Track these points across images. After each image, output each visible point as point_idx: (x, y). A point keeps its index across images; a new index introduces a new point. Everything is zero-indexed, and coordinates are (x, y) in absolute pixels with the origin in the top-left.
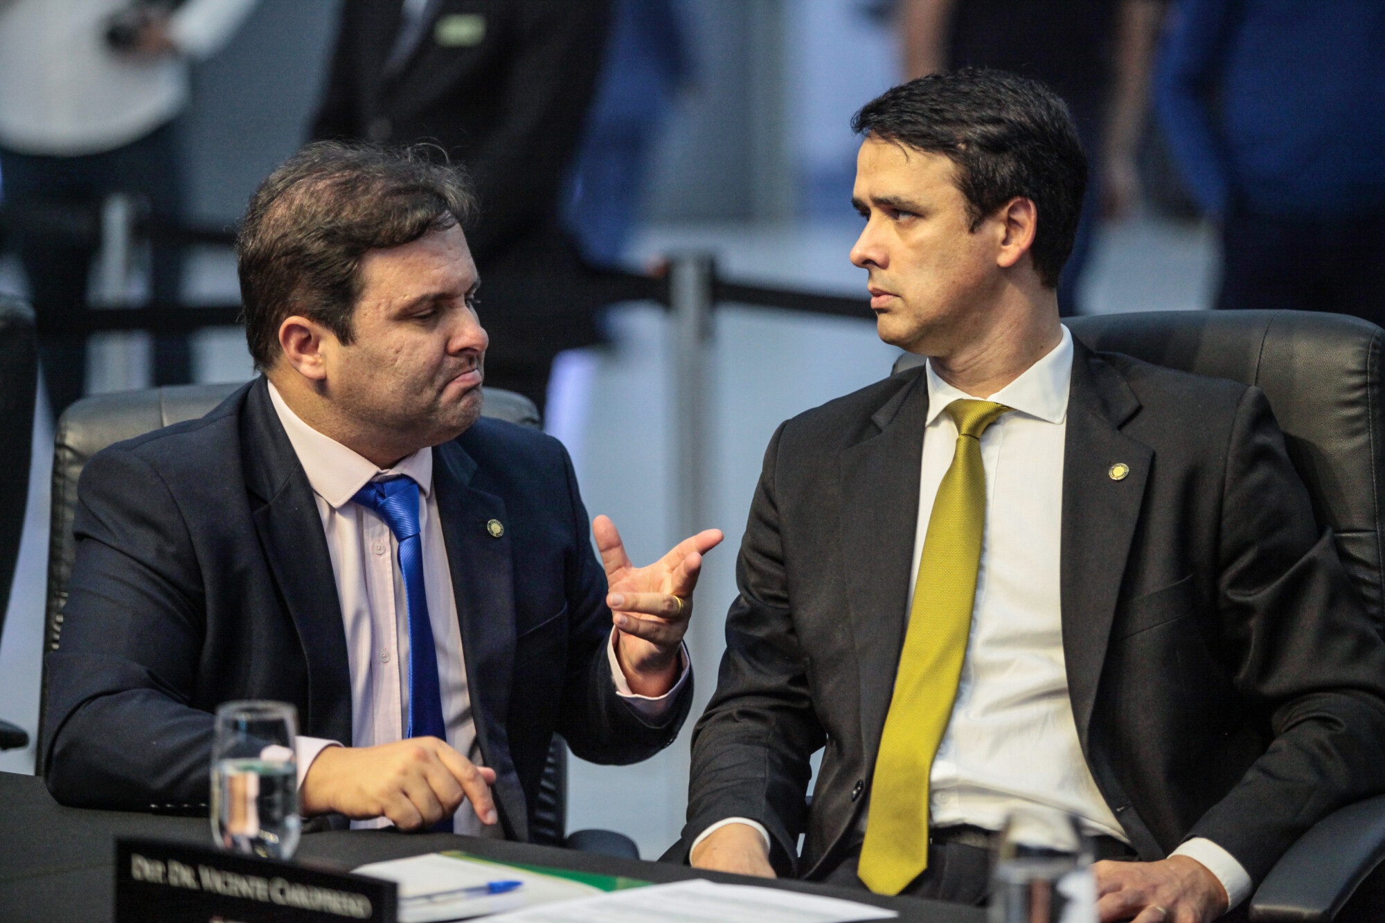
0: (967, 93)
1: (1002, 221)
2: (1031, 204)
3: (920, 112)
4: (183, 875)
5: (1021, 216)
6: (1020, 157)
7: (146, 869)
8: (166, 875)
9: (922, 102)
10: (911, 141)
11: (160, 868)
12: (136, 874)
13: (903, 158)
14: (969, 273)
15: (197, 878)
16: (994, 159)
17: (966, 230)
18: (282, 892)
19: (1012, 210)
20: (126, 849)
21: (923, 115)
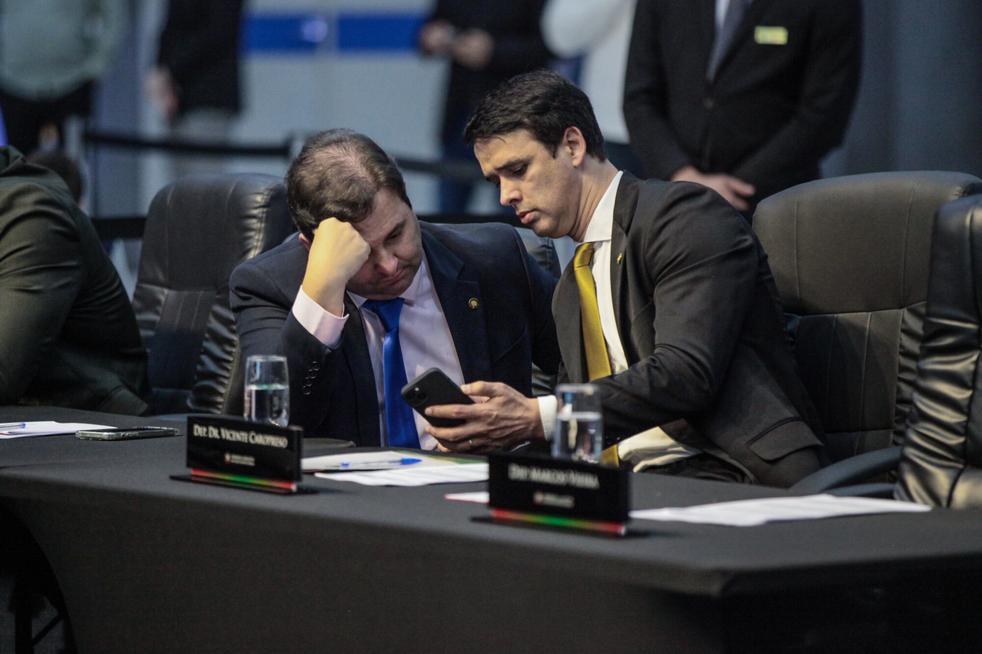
0: (513, 94)
1: (566, 145)
2: (576, 128)
3: (497, 115)
4: (214, 433)
5: (573, 137)
6: (557, 108)
7: (199, 431)
8: (207, 433)
9: (495, 110)
10: (501, 132)
11: (205, 429)
12: (196, 434)
13: (502, 142)
14: (562, 179)
15: (220, 433)
16: (546, 117)
17: (551, 158)
18: (253, 437)
19: (568, 136)
20: (191, 423)
21: (499, 116)
